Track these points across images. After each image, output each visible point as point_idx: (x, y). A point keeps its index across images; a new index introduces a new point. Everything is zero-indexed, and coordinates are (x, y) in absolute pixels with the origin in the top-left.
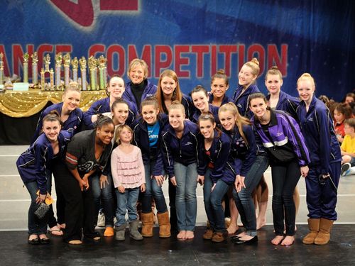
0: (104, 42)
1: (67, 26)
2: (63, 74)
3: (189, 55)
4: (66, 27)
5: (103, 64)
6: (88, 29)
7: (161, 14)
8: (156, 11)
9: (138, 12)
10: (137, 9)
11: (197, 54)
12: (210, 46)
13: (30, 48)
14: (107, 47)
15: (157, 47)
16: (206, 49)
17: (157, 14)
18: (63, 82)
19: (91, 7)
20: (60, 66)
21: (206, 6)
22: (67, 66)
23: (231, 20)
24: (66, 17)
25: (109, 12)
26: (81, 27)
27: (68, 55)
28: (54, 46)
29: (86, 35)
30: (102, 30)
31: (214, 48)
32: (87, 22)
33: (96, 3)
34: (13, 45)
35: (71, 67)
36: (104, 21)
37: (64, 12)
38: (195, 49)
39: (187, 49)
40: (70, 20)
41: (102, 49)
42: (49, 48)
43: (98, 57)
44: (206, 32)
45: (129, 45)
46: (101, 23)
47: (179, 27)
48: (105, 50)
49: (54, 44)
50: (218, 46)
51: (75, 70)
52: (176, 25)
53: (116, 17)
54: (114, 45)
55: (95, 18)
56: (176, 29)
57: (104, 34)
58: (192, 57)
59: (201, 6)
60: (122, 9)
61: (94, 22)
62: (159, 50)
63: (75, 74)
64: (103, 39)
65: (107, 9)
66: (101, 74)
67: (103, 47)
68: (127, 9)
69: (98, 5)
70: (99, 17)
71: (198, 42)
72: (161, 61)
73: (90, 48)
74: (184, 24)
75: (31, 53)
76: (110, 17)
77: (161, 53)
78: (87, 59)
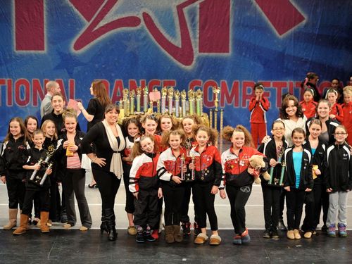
0: (201, 79)
1: (173, 66)
2: (167, 103)
3: (270, 90)
4: (172, 66)
5: (199, 96)
6: (189, 68)
7: (248, 56)
8: (244, 54)
9: (229, 54)
10: (228, 52)
11: (277, 88)
12: (288, 82)
13: (143, 82)
14: (204, 82)
15: (244, 83)
16: (285, 85)
17: (245, 56)
18: (167, 110)
19: (192, 50)
20: (165, 97)
21: (285, 50)
22: (171, 98)
23: (306, 62)
24: (172, 58)
25: (206, 54)
26: (183, 66)
27: (172, 89)
28: (162, 82)
29: (187, 73)
30: (200, 69)
31: (291, 84)
32: (188, 62)
33: (196, 47)
34: (129, 80)
35: (174, 98)
36: (202, 62)
37: (171, 54)
38: (275, 85)
39: (269, 85)
40: (175, 61)
41: (199, 83)
42: (158, 83)
43: (196, 90)
44: (285, 71)
45: (221, 81)
46: (200, 62)
47: (262, 67)
48: (202, 85)
49: (161, 79)
50: (294, 83)
51: (177, 101)
52: (260, 65)
53: (212, 58)
54: (209, 80)
55: (195, 59)
56: (260, 68)
57: (202, 71)
58: (273, 91)
59: (281, 50)
60: (216, 52)
61: (194, 62)
62: (246, 85)
63: (177, 104)
64: (201, 75)
65: (204, 52)
66: (198, 104)
67: (200, 82)
68: (220, 52)
69: (197, 49)
70: (198, 58)
71: (278, 79)
72: (247, 94)
73: (190, 83)
74: (266, 64)
75: (143, 87)
76: (207, 58)
77: (247, 88)
78: (187, 91)
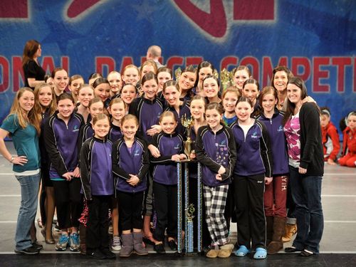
0: (237, 54)
1: (199, 38)
3: (328, 68)
4: (197, 38)
6: (220, 40)
7: (299, 23)
8: (294, 21)
9: (274, 22)
10: (273, 18)
11: (338, 66)
12: (353, 58)
14: (240, 59)
15: (294, 59)
16: (348, 61)
17: (295, 24)
19: (224, 16)
21: (348, 15)
24: (198, 27)
25: (243, 22)
26: (213, 38)
28: (185, 59)
29: (218, 46)
30: (235, 41)
32: (219, 33)
33: (229, 13)
34: (142, 57)
36: (239, 33)
38: (335, 62)
39: (327, 61)
40: (202, 31)
41: (234, 61)
42: (179, 61)
43: (230, 69)
44: (349, 43)
45: (264, 57)
46: (235, 32)
47: (318, 38)
48: (239, 63)
49: (184, 56)
52: (315, 35)
53: (251, 27)
54: (247, 57)
55: (228, 28)
56: (315, 40)
57: (237, 46)
58: (333, 70)
59: (343, 15)
60: (257, 19)
61: (227, 32)
62: (296, 62)
64: (236, 50)
65: (241, 18)
67: (236, 60)
68: (262, 19)
69: (232, 14)
70: (233, 27)
71: (339, 53)
72: (298, 74)
73: (222, 60)
74: (324, 35)
76: (244, 27)
77: (298, 66)
78: (218, 72)
